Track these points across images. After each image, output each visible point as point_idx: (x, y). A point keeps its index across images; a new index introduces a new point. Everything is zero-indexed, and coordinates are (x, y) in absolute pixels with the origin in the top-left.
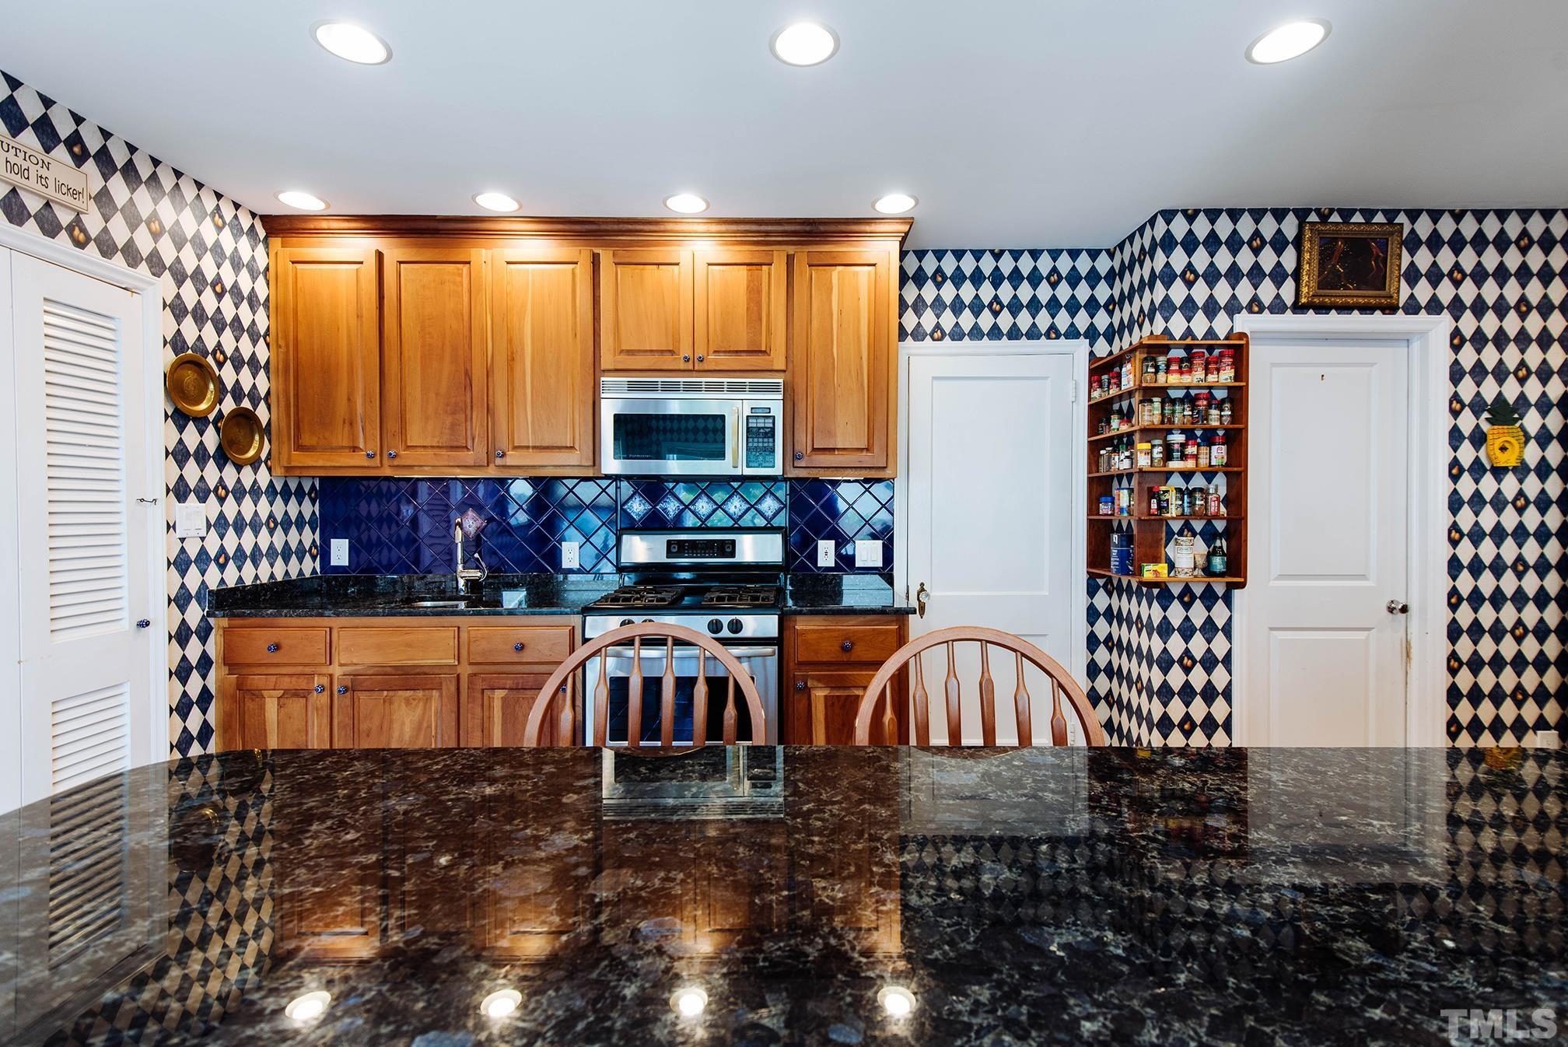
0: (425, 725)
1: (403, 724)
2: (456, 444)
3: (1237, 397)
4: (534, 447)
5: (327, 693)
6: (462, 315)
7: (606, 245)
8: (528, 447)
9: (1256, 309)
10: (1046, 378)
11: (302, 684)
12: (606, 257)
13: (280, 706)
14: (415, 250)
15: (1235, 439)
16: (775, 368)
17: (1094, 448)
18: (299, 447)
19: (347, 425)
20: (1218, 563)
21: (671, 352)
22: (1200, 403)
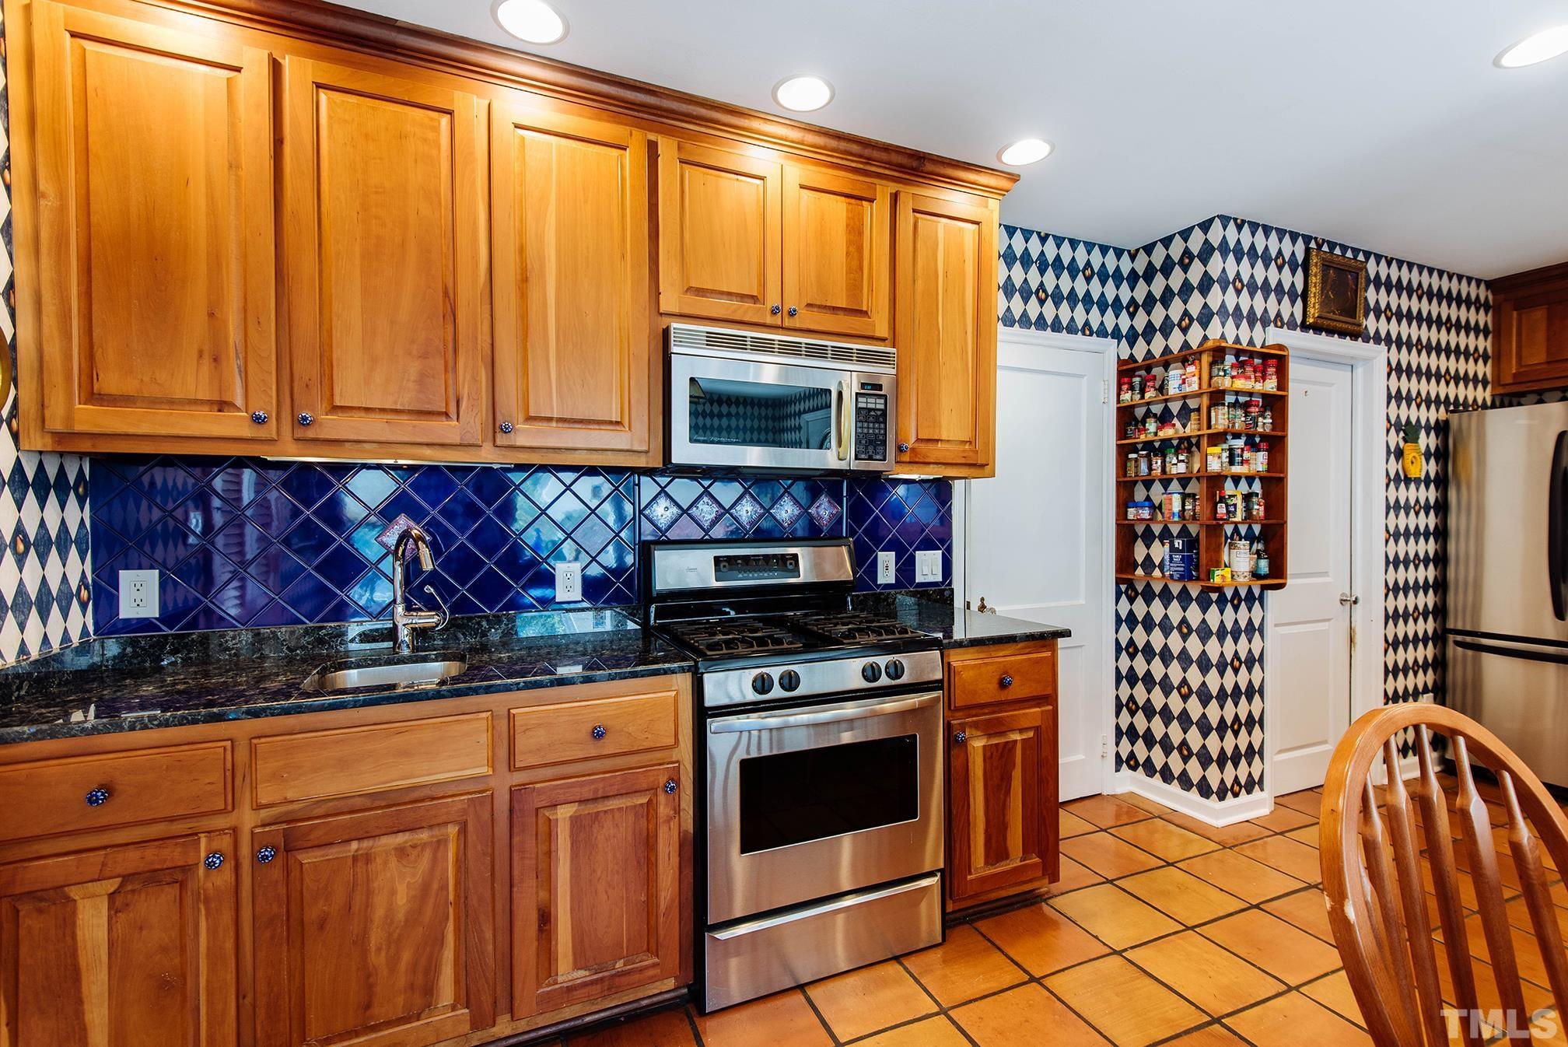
0: (435, 886)
1: (393, 892)
2: (427, 407)
3: (1276, 404)
4: (560, 420)
5: (229, 866)
6: (438, 194)
7: (669, 132)
8: (550, 419)
9: (1279, 324)
10: (1082, 376)
11: (173, 855)
12: (667, 148)
13: (114, 910)
14: (348, 70)
15: (1275, 444)
16: (878, 334)
17: (1124, 452)
18: (93, 396)
19: (207, 361)
20: (1264, 566)
21: (754, 299)
22: (1253, 409)
